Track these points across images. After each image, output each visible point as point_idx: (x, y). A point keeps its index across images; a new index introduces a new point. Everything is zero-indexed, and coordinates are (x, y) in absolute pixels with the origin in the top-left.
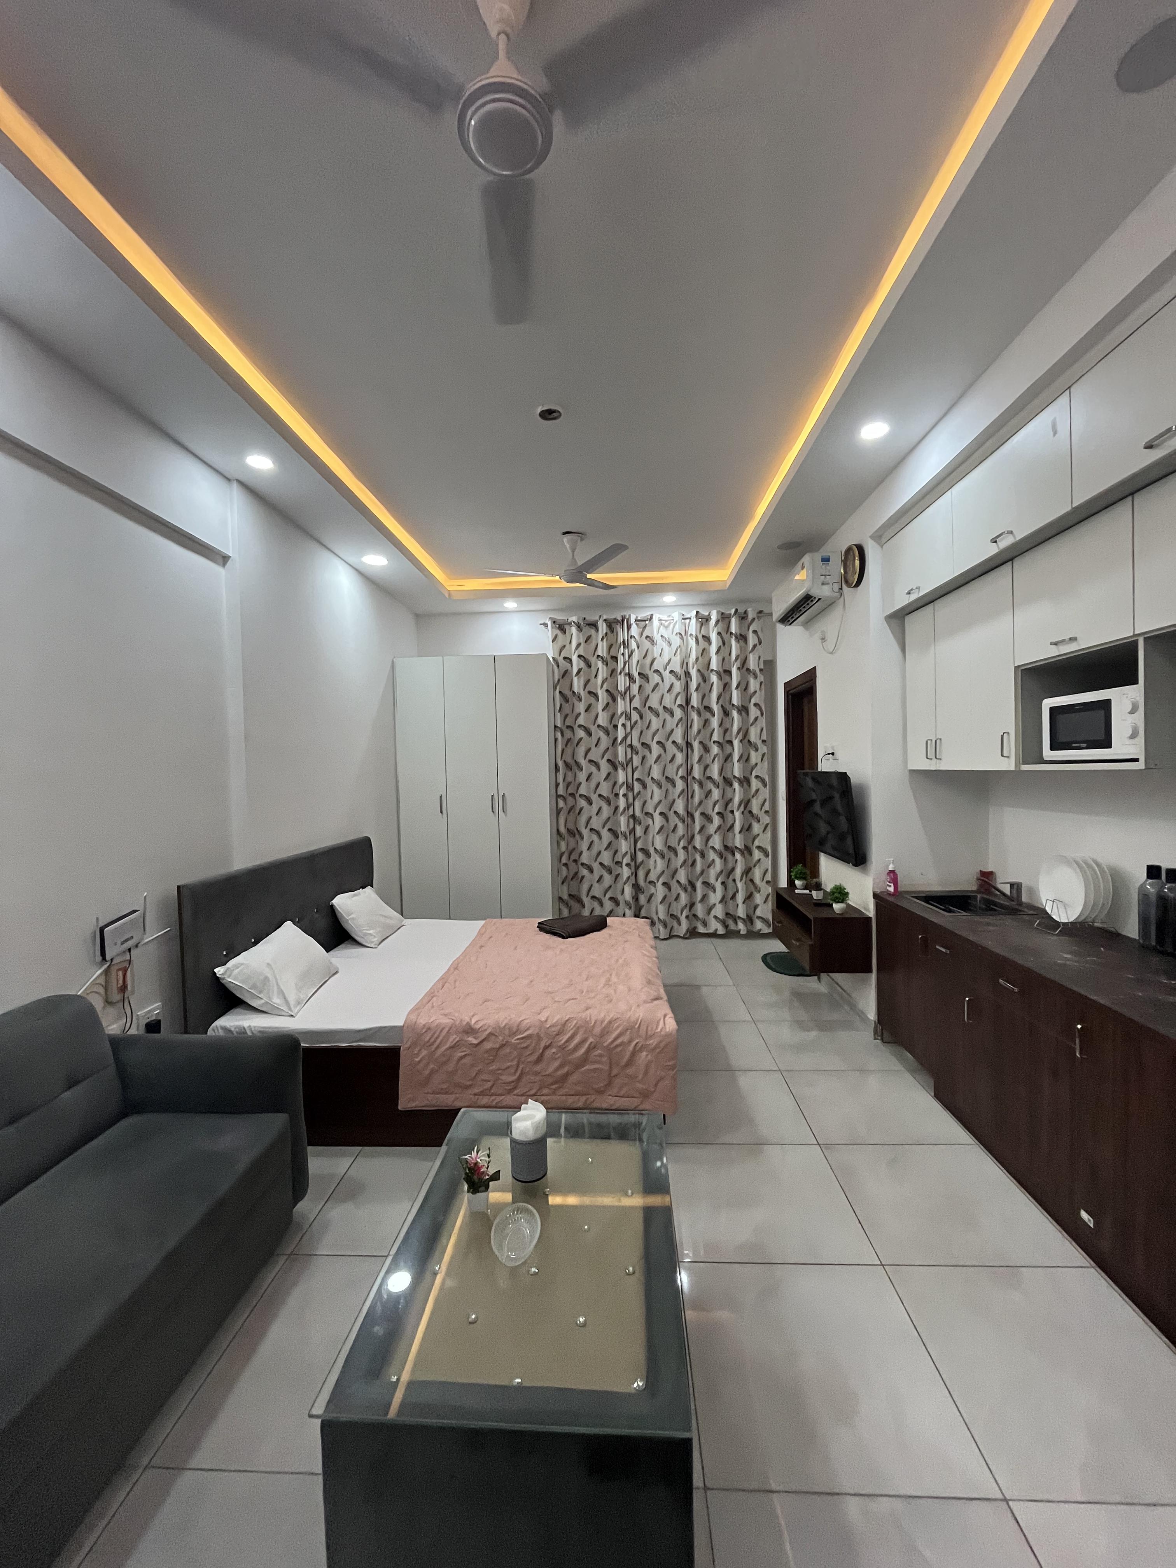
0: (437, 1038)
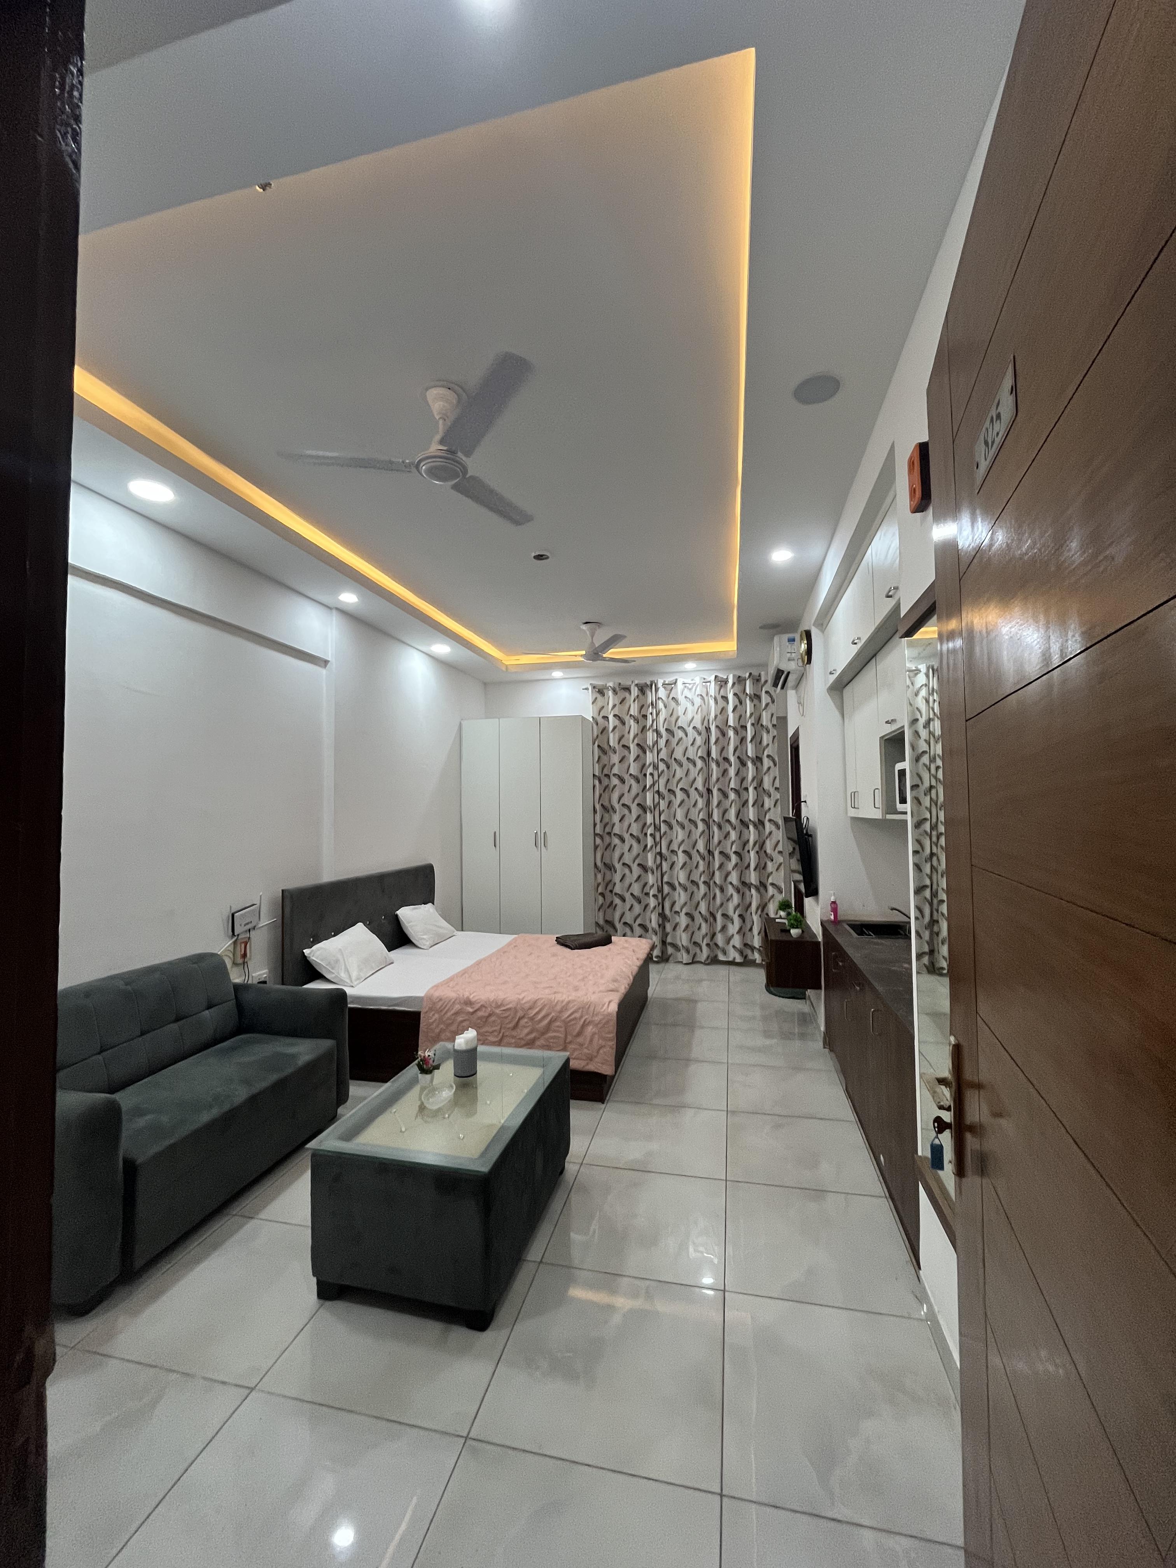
0: (446, 1006)
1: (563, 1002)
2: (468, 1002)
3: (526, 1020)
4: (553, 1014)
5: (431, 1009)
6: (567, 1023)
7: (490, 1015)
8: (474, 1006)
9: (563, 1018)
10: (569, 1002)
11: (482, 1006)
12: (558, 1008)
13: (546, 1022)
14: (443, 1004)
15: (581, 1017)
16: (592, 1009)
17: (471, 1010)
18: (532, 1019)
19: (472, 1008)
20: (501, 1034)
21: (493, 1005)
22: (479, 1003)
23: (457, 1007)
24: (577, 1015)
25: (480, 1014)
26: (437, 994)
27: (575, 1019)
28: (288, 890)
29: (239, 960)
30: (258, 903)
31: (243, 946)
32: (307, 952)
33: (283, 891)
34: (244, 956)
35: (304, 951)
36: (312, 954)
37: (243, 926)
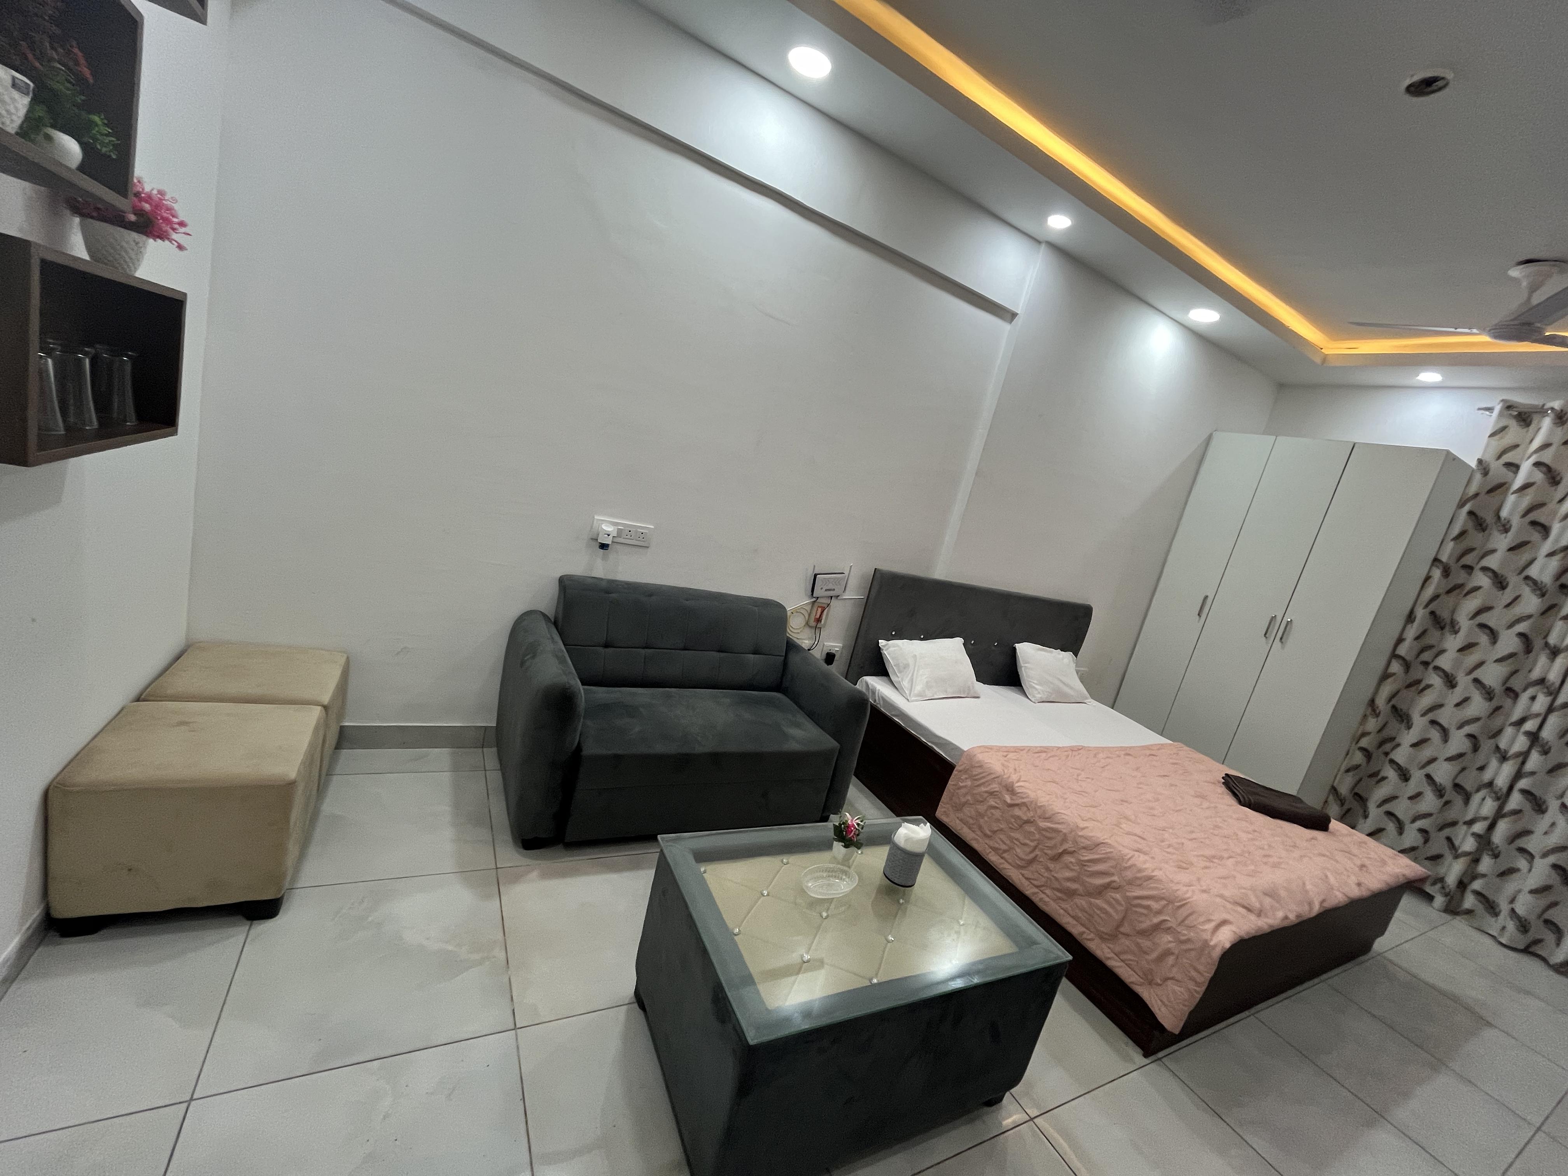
1: (1140, 871)
2: (1010, 789)
3: (1073, 860)
4: (1115, 878)
5: (965, 771)
6: (1131, 904)
7: (1028, 822)
8: (1014, 797)
9: (1128, 894)
10: (1150, 878)
11: (1024, 804)
12: (1129, 874)
13: (1099, 881)
14: (981, 773)
15: (1159, 912)
16: (1183, 912)
17: (1009, 801)
18: (1082, 864)
19: (1012, 799)
20: (1032, 856)
21: (1039, 812)
22: (1023, 798)
23: (995, 787)
24: (1155, 905)
25: (1017, 812)
26: (980, 757)
27: (1148, 907)
28: (879, 570)
29: (813, 623)
30: (847, 573)
31: (820, 610)
32: (882, 643)
33: (876, 569)
34: (819, 620)
35: (880, 641)
36: (887, 647)
37: (824, 589)
